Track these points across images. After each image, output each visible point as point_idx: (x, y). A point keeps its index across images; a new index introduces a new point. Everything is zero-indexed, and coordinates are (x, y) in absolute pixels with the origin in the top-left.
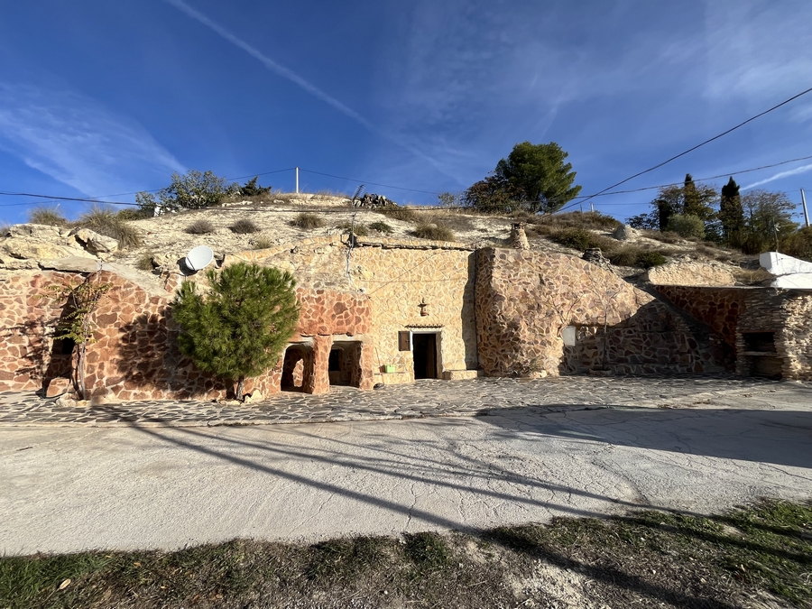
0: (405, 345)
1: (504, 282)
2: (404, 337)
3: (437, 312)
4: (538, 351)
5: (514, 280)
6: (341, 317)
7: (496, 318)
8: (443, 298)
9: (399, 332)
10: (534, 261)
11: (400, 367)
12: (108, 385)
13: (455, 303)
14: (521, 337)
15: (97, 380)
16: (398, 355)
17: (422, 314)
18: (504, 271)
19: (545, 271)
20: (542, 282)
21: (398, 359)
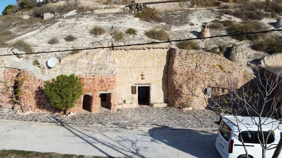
0: (134, 92)
1: (180, 66)
2: (134, 89)
3: (149, 78)
4: (190, 98)
5: (184, 65)
6: (102, 85)
7: (173, 82)
8: (152, 72)
9: (132, 87)
10: (194, 56)
11: (132, 101)
12: (29, 108)
13: (158, 73)
14: (183, 92)
15: (26, 106)
16: (131, 96)
17: (142, 79)
18: (180, 60)
19: (199, 61)
20: (197, 66)
21: (131, 98)
